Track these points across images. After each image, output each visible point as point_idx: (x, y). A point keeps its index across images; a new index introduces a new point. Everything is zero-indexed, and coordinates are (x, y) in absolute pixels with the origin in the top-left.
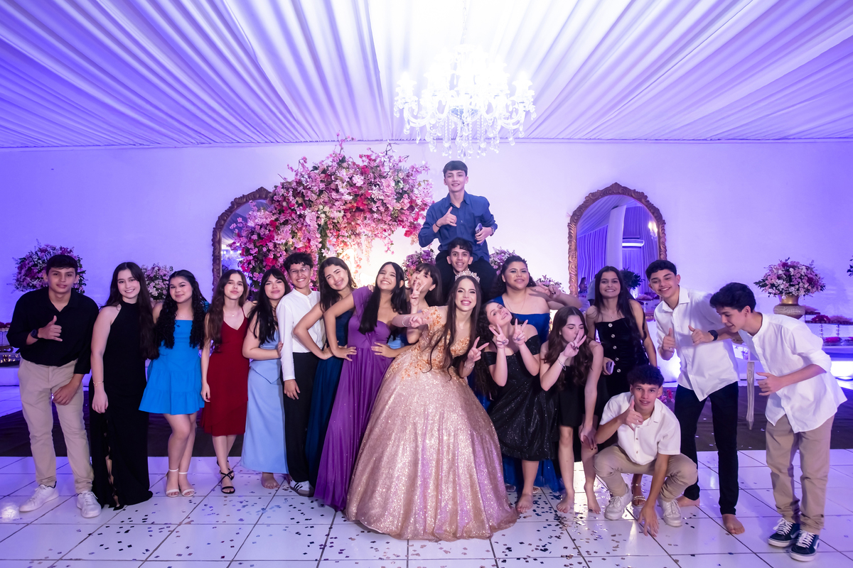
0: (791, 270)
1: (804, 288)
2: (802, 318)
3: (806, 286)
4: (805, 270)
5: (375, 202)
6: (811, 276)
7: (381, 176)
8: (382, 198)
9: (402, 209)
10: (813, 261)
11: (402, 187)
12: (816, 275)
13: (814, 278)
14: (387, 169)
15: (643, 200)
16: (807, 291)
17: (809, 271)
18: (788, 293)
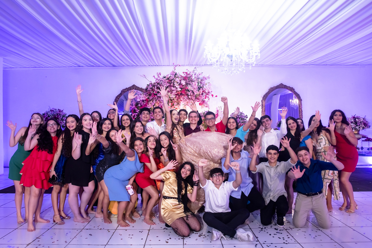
0: (357, 119)
1: (362, 127)
2: (361, 139)
3: (363, 126)
4: (362, 120)
5: (189, 91)
6: (365, 122)
7: (192, 81)
8: (193, 89)
9: (199, 94)
10: (366, 116)
11: (200, 85)
12: (367, 122)
13: (366, 123)
14: (193, 78)
15: (293, 91)
16: (363, 128)
17: (364, 120)
18: (355, 129)
